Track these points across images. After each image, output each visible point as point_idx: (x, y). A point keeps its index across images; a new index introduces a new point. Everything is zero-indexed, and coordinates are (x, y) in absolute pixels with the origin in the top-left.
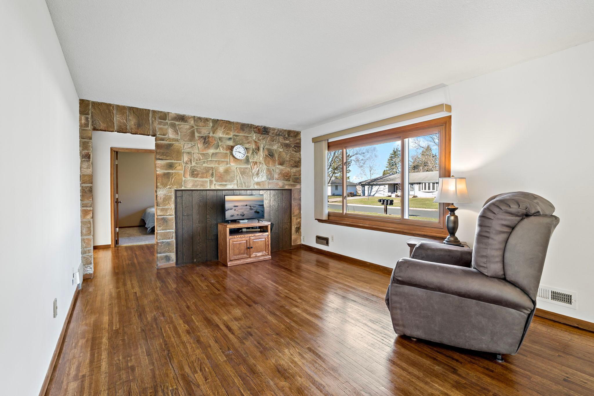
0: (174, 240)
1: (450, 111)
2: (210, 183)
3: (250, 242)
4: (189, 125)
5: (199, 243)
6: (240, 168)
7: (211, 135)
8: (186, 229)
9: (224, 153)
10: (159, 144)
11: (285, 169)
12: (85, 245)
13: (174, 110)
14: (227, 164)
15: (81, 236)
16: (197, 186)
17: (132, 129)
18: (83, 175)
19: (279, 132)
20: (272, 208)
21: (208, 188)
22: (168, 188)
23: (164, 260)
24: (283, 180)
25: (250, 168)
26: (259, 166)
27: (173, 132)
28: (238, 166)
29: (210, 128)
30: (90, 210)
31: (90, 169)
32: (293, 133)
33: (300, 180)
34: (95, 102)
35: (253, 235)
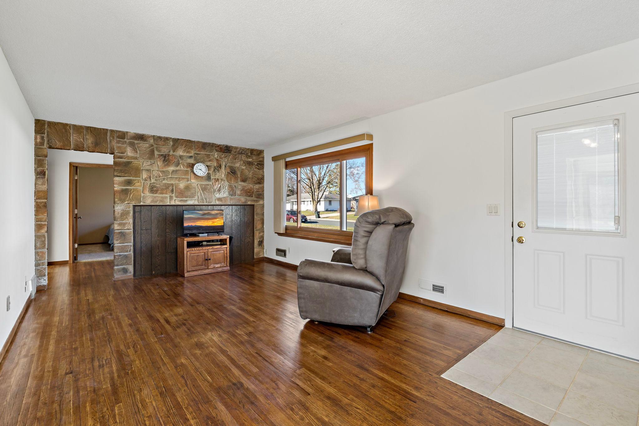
0: (132, 253)
1: (372, 139)
2: (170, 198)
3: (208, 255)
4: (149, 144)
5: (158, 256)
6: (201, 185)
7: (171, 153)
8: (144, 243)
9: (184, 170)
10: (117, 162)
11: (248, 185)
12: (39, 258)
13: (133, 130)
14: (188, 181)
15: (35, 249)
16: (156, 202)
17: (89, 147)
18: (38, 191)
19: (241, 150)
20: (234, 222)
21: (168, 204)
22: (127, 204)
23: (121, 273)
24: (246, 196)
25: (212, 184)
26: (221, 183)
27: (132, 150)
28: (199, 183)
29: (171, 146)
30: (44, 224)
31: (45, 185)
32: (256, 151)
33: (263, 196)
34: (51, 122)
35: (211, 248)
